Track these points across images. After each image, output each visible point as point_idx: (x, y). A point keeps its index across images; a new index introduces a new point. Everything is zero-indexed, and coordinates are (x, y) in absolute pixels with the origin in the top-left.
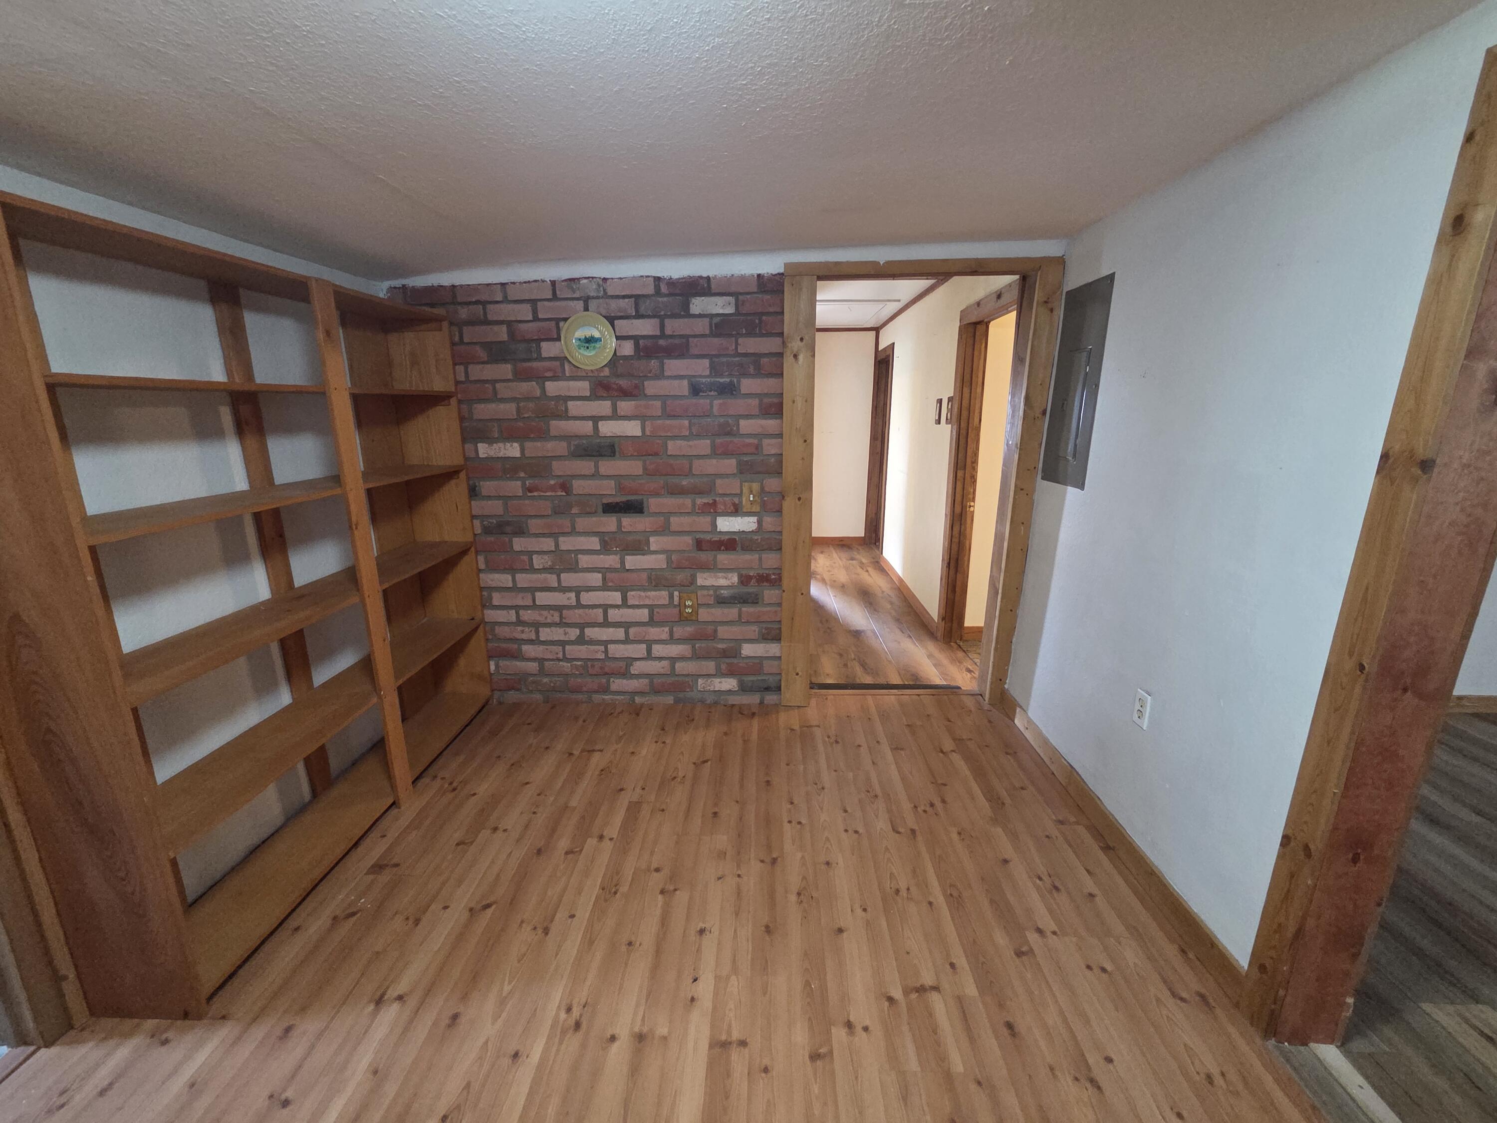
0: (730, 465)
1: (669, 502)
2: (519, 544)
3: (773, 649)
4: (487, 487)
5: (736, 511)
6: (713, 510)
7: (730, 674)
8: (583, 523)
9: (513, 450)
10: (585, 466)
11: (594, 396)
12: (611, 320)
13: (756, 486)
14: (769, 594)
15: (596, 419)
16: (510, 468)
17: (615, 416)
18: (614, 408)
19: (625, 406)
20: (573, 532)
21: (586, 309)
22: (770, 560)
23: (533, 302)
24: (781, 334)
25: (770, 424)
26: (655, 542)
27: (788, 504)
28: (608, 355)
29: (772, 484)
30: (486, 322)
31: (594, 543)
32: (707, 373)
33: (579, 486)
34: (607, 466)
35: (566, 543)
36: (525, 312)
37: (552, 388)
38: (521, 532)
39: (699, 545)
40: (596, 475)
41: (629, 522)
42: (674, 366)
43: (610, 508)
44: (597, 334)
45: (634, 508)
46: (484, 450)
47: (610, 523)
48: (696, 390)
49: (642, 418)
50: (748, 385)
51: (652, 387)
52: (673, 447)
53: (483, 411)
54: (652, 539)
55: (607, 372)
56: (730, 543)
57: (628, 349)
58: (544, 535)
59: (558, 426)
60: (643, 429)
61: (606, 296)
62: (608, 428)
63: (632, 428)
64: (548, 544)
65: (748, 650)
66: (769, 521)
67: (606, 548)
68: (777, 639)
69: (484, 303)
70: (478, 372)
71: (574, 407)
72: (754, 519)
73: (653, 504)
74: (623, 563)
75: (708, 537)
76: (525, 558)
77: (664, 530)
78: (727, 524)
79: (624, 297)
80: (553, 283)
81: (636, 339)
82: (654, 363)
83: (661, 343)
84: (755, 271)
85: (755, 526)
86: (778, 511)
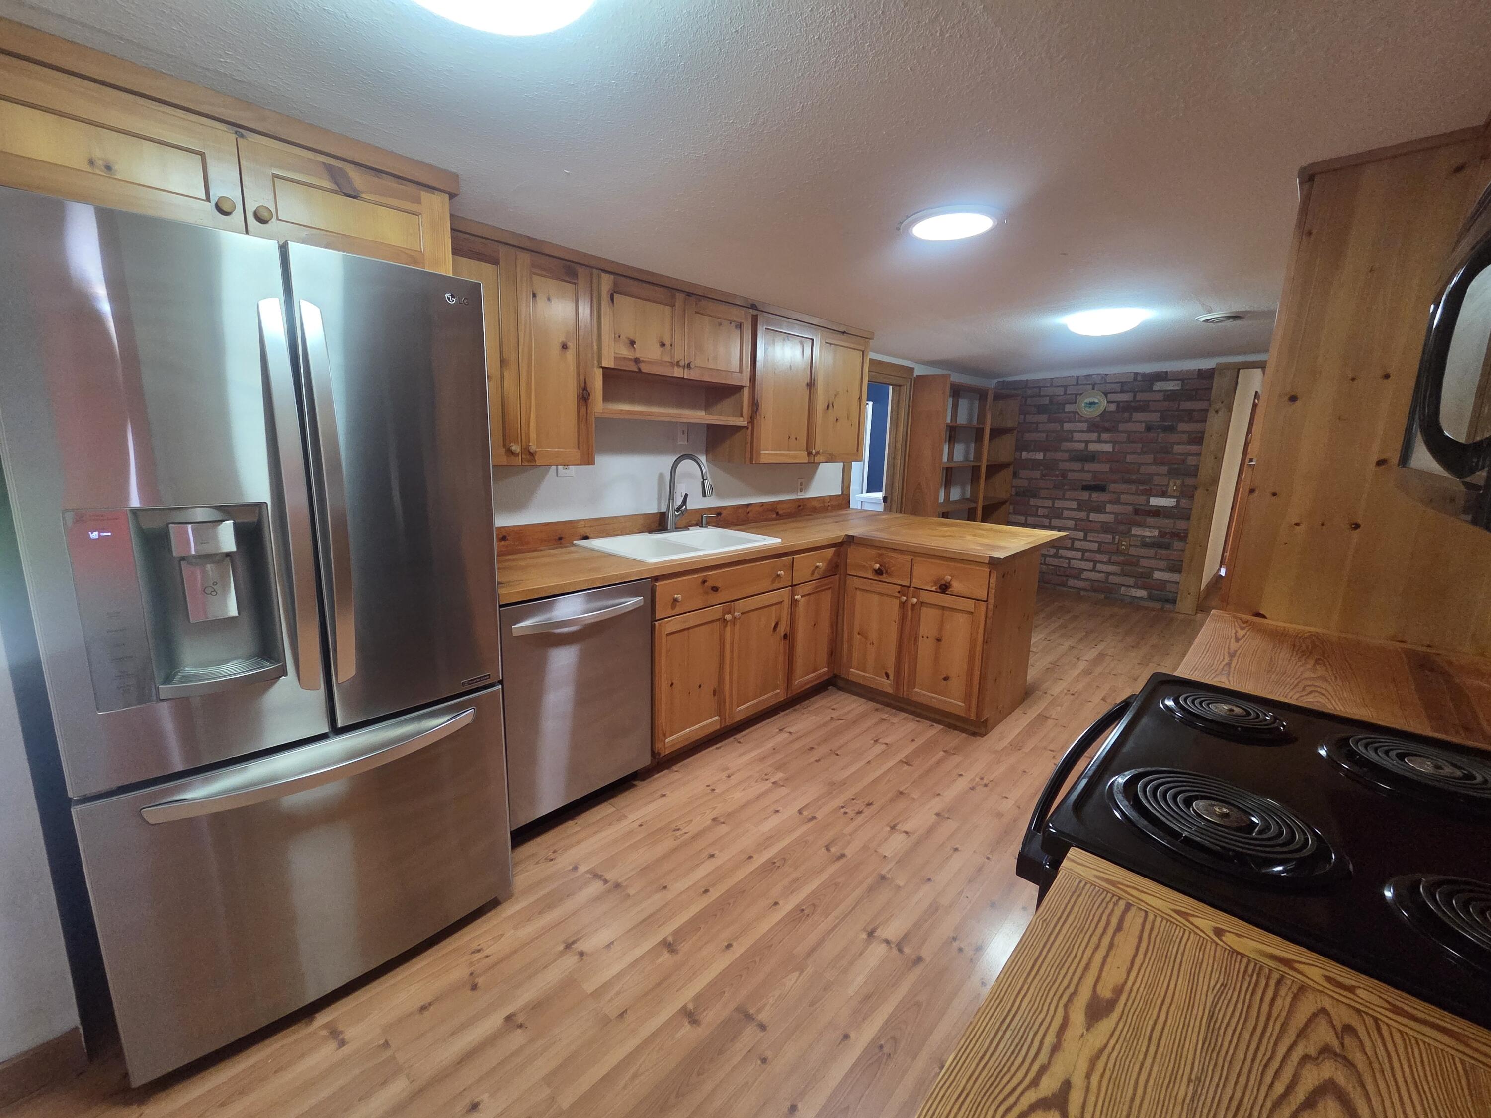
0: (1164, 469)
1: (1123, 487)
2: (1033, 502)
3: (1175, 577)
4: (1023, 473)
5: (1164, 495)
6: (1149, 493)
7: (1143, 588)
8: (1068, 494)
9: (1040, 456)
10: (1077, 466)
11: (1089, 431)
12: (1106, 394)
13: (1179, 482)
14: (1177, 544)
15: (1087, 442)
16: (1036, 464)
17: (1099, 441)
18: (1099, 436)
19: (1105, 436)
20: (1063, 498)
21: (1093, 389)
22: (1181, 525)
23: (1066, 387)
24: (1209, 400)
25: (1194, 448)
26: (1109, 507)
27: (1199, 494)
28: (1102, 409)
29: (1190, 481)
30: (1040, 396)
31: (1074, 505)
32: (1158, 420)
33: (1070, 476)
34: (1089, 466)
35: (1058, 504)
36: (1060, 391)
37: (1067, 426)
38: (1035, 496)
39: (1136, 512)
40: (1082, 470)
41: (1095, 495)
42: (1137, 416)
43: (1086, 488)
44: (1096, 401)
45: (1101, 489)
46: (1024, 455)
47: (1085, 495)
48: (1149, 429)
49: (1114, 443)
50: (1182, 427)
51: (1122, 427)
52: (1130, 458)
53: (1028, 436)
54: (1108, 505)
55: (1098, 419)
56: (1157, 512)
57: (1113, 407)
58: (1046, 498)
59: (1066, 445)
60: (1114, 449)
61: (1106, 382)
62: (1092, 447)
63: (1108, 448)
64: (1049, 503)
65: (1157, 575)
66: (1184, 502)
67: (1079, 508)
68: (1180, 572)
69: (1040, 387)
70: (1029, 418)
71: (1077, 436)
72: (1175, 500)
73: (1112, 487)
74: (1088, 516)
75: (1142, 507)
76: (1034, 509)
77: (1117, 502)
78: (1155, 501)
79: (1117, 382)
80: (1078, 377)
81: (1118, 403)
82: (1126, 415)
83: (1133, 404)
84: (1197, 368)
85: (1174, 504)
86: (1192, 497)
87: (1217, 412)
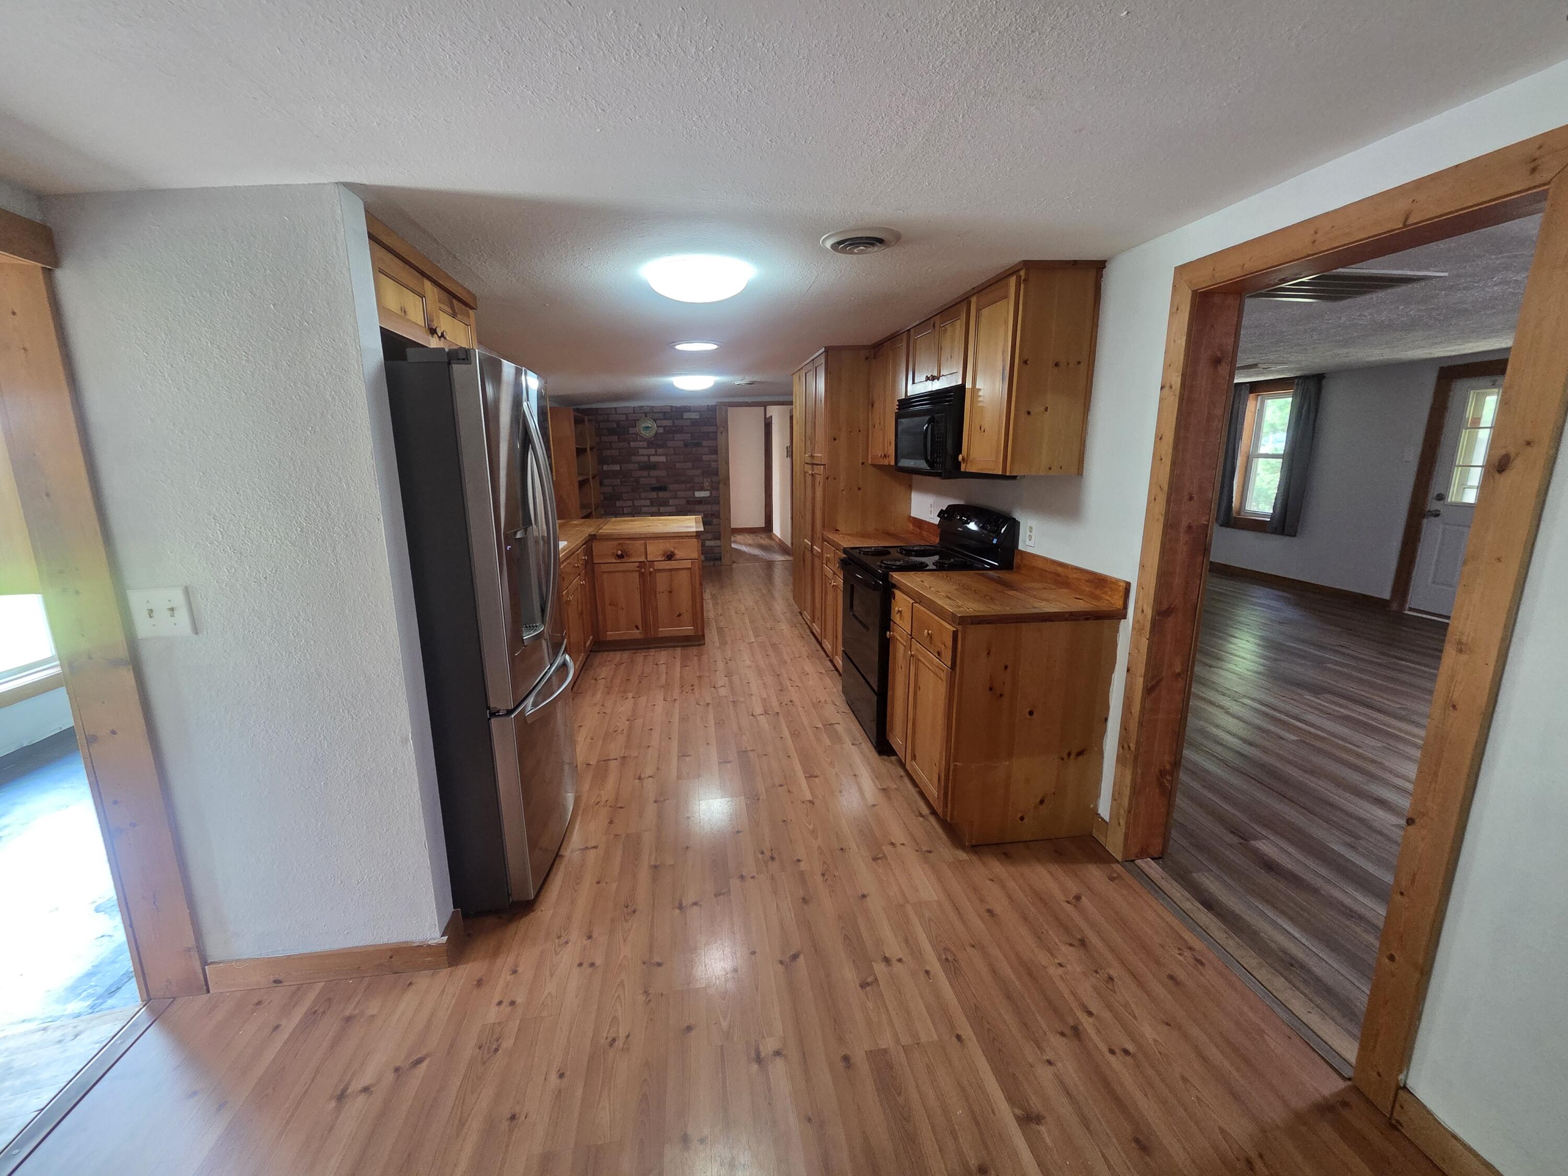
0: (699, 472)
1: (676, 486)
2: (618, 504)
3: (718, 543)
4: (606, 482)
5: (702, 489)
6: (693, 489)
8: (643, 495)
9: (617, 467)
10: (645, 473)
11: (648, 447)
12: (655, 421)
13: (709, 480)
14: (715, 521)
15: (649, 456)
16: (615, 474)
17: (656, 454)
18: (656, 451)
19: (660, 451)
20: (640, 498)
21: (646, 416)
22: (715, 508)
23: (627, 414)
24: (716, 425)
25: (714, 457)
27: (721, 485)
28: (654, 432)
29: (715, 479)
30: (608, 421)
31: (648, 503)
32: (690, 439)
33: (643, 481)
34: (653, 473)
35: (637, 503)
36: (623, 417)
37: (632, 444)
38: (619, 499)
39: (688, 503)
40: (649, 476)
41: (661, 494)
42: (677, 436)
43: (654, 489)
44: (650, 426)
45: (663, 488)
46: (605, 468)
47: (654, 495)
48: (686, 445)
49: (666, 455)
50: (705, 443)
51: (669, 444)
52: (678, 465)
53: (607, 453)
54: (670, 500)
55: (653, 439)
56: (700, 501)
57: (661, 430)
58: (628, 500)
59: (634, 458)
60: (667, 459)
61: (653, 412)
62: (653, 459)
63: (662, 459)
64: (630, 503)
65: (708, 543)
66: (714, 492)
67: (652, 504)
68: (719, 539)
69: (608, 414)
70: (604, 439)
71: (642, 451)
72: (709, 492)
73: (671, 487)
74: (659, 510)
75: (692, 499)
76: (621, 509)
77: (675, 497)
78: (698, 494)
79: (660, 413)
80: (634, 407)
81: (664, 427)
82: (671, 436)
83: (673, 428)
84: (706, 404)
85: (709, 495)
86: (718, 489)
87: (722, 433)
